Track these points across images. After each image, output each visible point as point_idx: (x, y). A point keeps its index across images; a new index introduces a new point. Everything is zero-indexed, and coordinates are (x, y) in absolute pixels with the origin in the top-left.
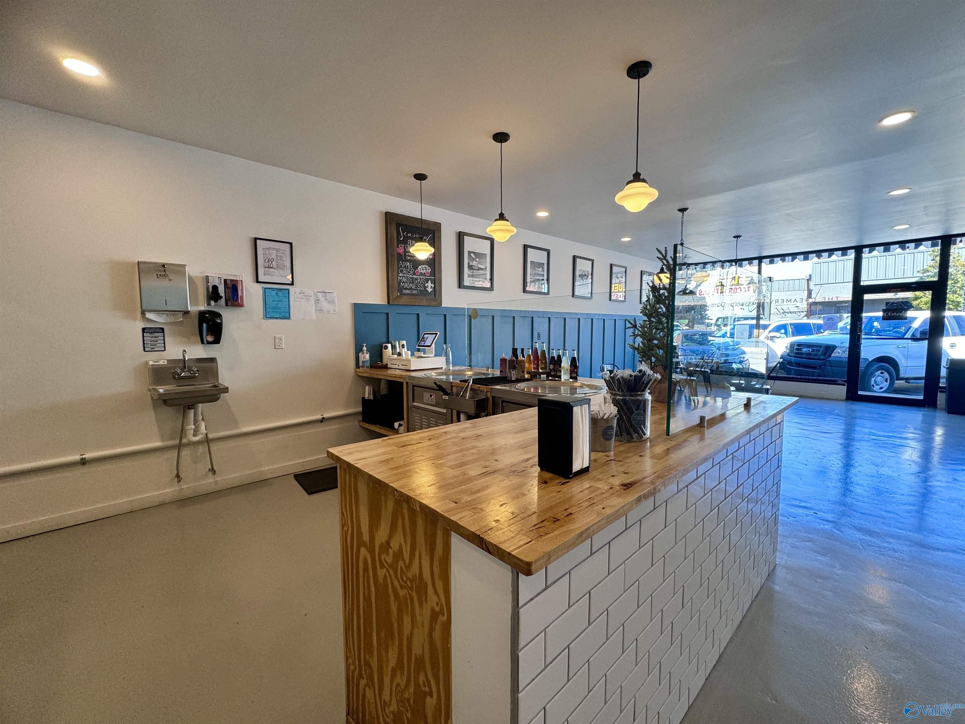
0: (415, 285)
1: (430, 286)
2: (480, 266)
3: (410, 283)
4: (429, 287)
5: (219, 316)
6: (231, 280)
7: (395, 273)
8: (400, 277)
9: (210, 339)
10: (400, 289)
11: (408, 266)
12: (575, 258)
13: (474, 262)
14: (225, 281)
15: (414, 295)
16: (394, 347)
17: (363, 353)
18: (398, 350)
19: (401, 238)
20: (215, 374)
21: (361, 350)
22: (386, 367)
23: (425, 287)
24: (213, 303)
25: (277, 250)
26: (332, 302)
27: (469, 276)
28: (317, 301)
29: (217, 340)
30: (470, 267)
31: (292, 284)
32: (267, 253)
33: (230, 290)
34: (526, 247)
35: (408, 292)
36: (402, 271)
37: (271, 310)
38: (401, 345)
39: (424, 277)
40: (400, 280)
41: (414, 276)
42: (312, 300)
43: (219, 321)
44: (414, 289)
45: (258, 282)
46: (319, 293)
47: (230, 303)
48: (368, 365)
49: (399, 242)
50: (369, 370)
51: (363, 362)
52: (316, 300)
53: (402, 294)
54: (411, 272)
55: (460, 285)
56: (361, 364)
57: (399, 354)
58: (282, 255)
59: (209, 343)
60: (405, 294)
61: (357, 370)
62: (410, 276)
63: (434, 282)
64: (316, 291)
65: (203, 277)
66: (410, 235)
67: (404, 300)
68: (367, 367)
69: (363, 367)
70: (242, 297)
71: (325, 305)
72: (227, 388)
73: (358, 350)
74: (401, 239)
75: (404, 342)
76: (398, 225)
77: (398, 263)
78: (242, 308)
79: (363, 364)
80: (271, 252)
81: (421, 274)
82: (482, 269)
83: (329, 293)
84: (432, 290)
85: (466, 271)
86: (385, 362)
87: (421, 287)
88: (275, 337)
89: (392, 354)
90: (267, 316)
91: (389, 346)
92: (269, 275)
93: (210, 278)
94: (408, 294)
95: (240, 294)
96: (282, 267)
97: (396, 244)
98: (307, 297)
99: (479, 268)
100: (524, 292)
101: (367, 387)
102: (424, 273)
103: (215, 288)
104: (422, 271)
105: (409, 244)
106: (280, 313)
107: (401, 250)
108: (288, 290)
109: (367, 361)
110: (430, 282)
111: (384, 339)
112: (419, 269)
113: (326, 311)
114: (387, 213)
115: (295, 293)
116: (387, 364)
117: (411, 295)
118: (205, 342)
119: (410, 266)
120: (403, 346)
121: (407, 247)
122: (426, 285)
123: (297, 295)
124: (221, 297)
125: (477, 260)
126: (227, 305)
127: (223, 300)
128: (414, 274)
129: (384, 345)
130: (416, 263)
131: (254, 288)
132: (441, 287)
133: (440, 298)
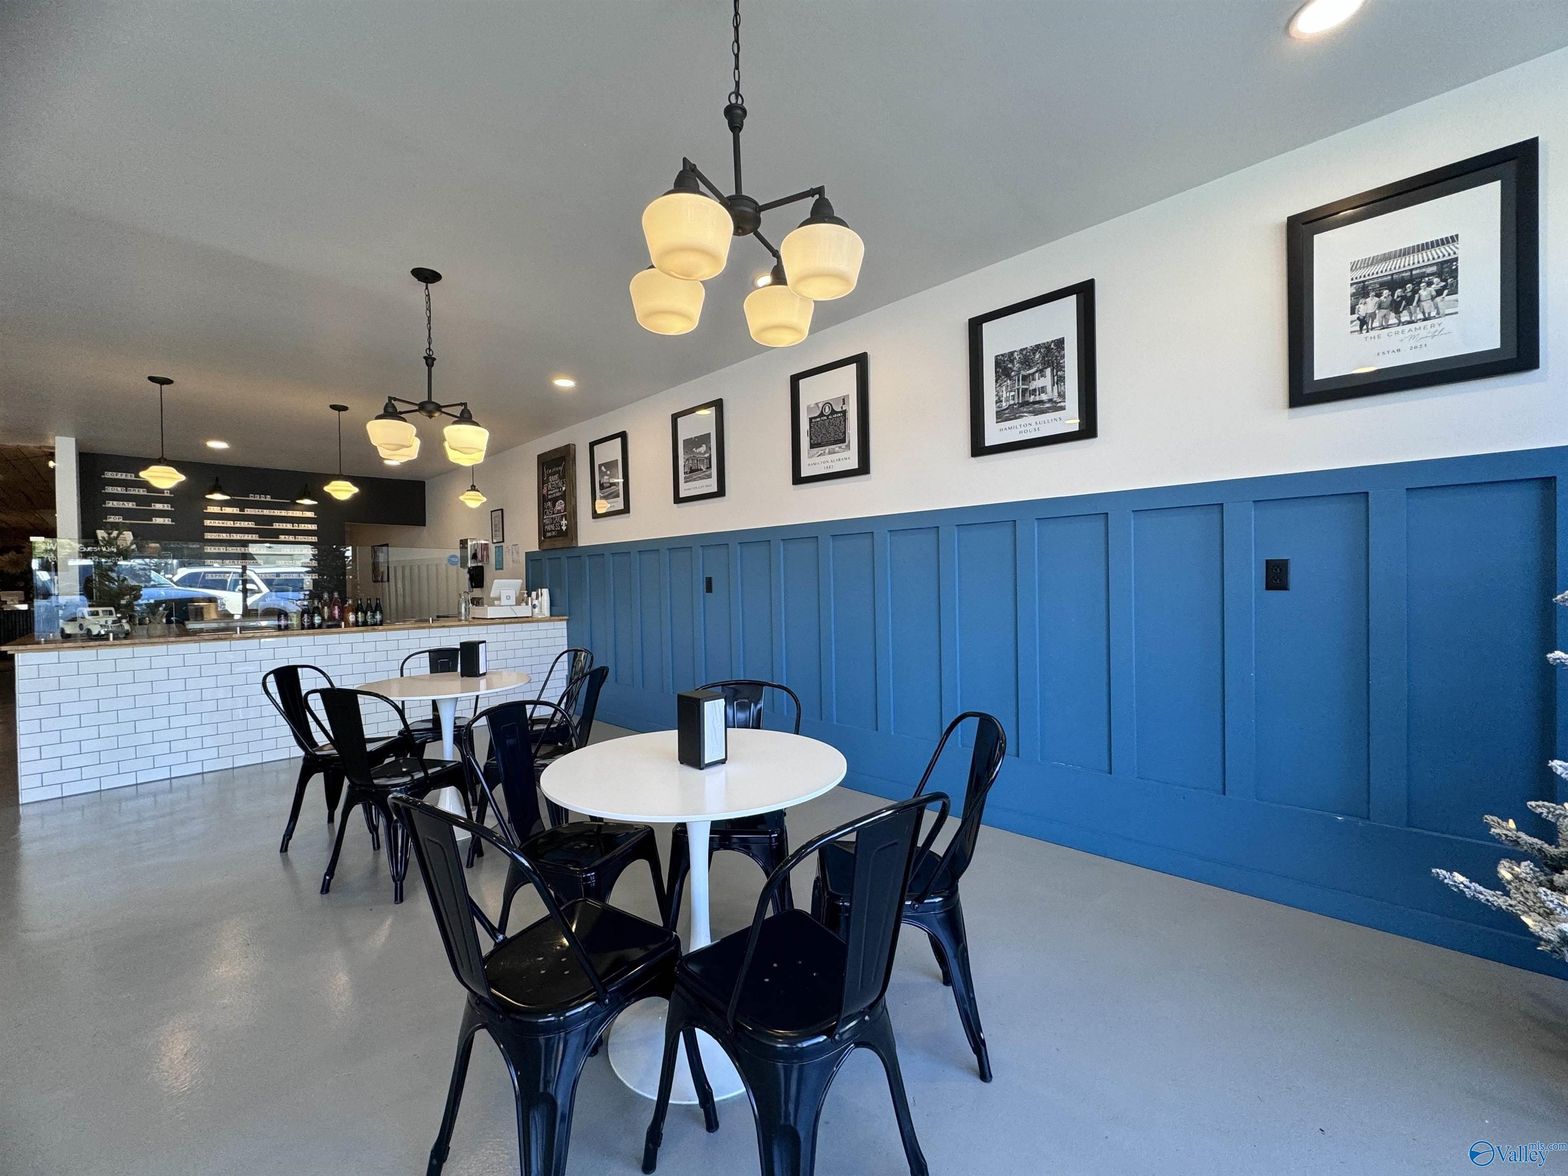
0: (554, 525)
1: (563, 524)
2: (612, 481)
3: (551, 524)
5: (483, 568)
6: (485, 544)
8: (545, 519)
10: (545, 534)
11: (549, 506)
13: (606, 476)
14: (482, 545)
19: (545, 477)
23: (561, 526)
25: (498, 517)
26: (518, 553)
27: (602, 499)
28: (512, 553)
31: (503, 541)
34: (675, 420)
35: (550, 534)
36: (546, 513)
37: (497, 563)
40: (545, 523)
44: (553, 531)
46: (513, 547)
49: (544, 482)
53: (545, 537)
55: (594, 514)
58: (500, 520)
60: (548, 538)
63: (566, 518)
64: (512, 544)
66: (550, 471)
67: (547, 545)
71: (515, 556)
76: (543, 465)
77: (544, 505)
80: (496, 519)
83: (516, 545)
84: (565, 527)
85: (598, 492)
87: (558, 527)
90: (496, 568)
96: (500, 530)
98: (509, 551)
99: (611, 484)
106: (500, 565)
107: (545, 490)
108: (502, 546)
113: (516, 561)
114: (539, 456)
122: (561, 523)
123: (505, 550)
125: (609, 472)
130: (554, 501)
131: (492, 548)
132: (576, 523)
133: (575, 536)
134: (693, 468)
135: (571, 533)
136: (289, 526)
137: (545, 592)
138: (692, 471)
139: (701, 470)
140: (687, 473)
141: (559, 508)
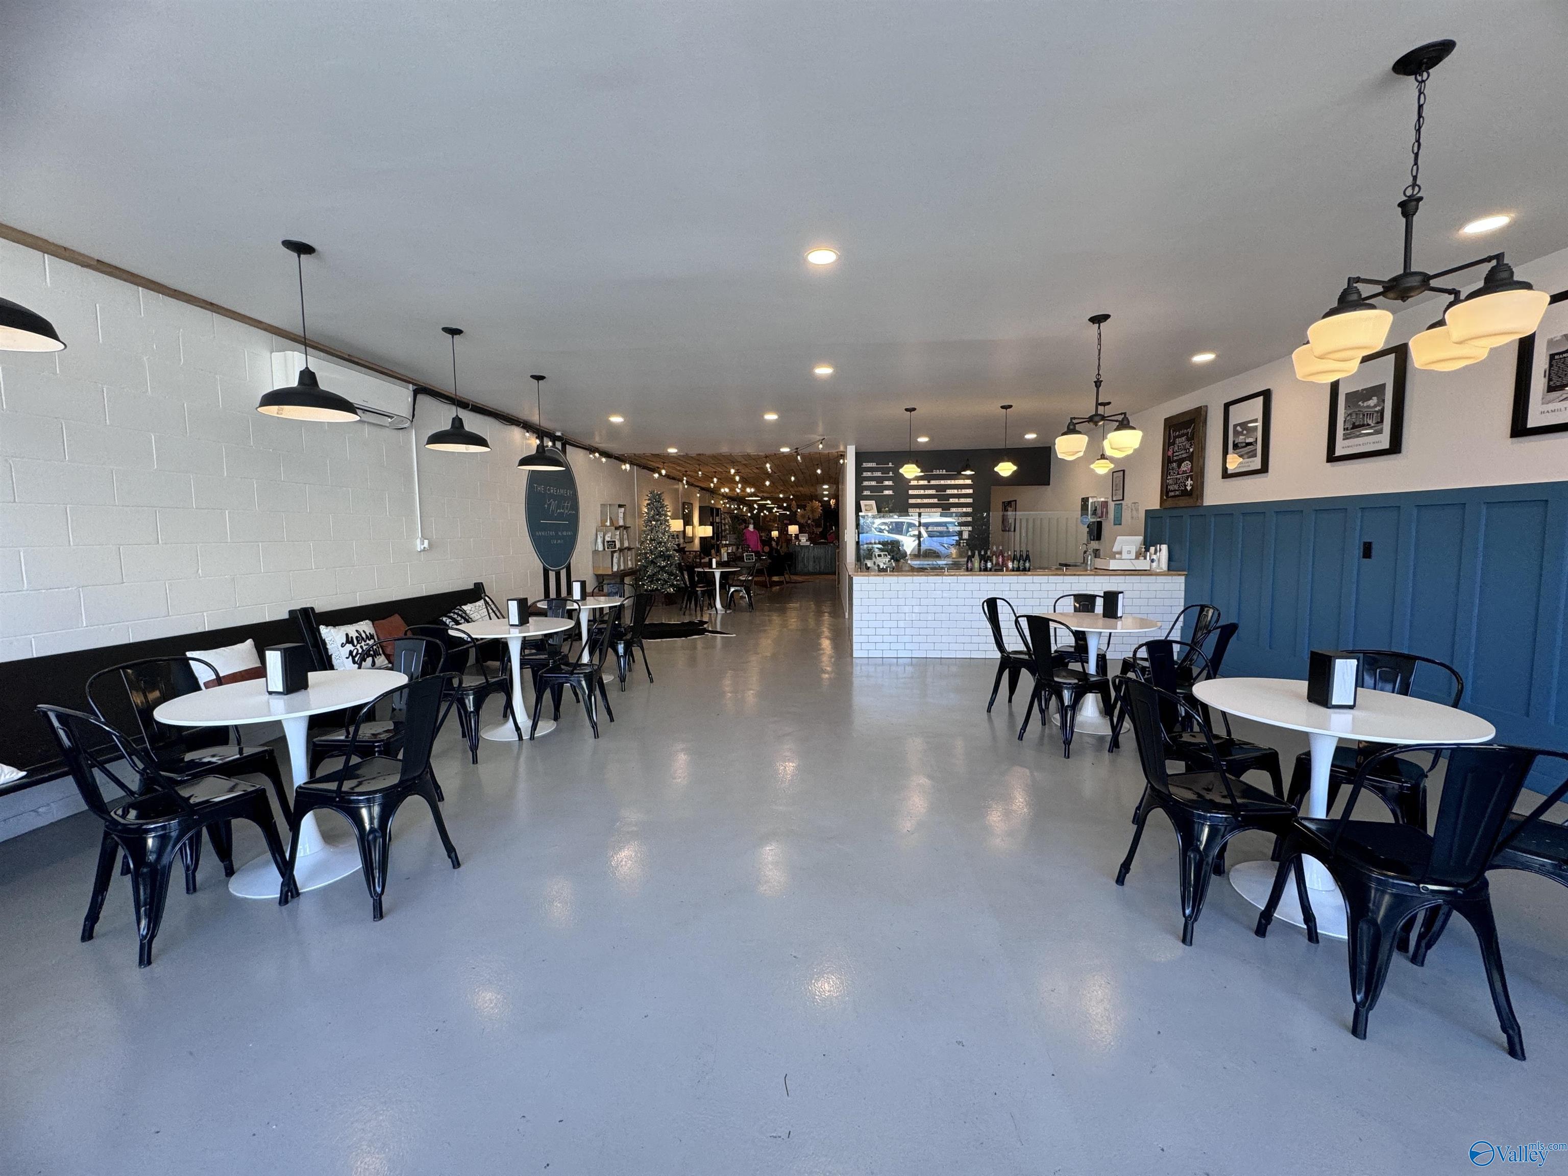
0: (1178, 485)
2: (1248, 440)
3: (1174, 484)
4: (1189, 485)
7: (1165, 477)
8: (1168, 480)
10: (1167, 493)
11: (1174, 467)
13: (1241, 437)
15: (1178, 496)
19: (1171, 440)
23: (1186, 486)
25: (1119, 477)
26: (1137, 510)
28: (1132, 510)
30: (1236, 446)
31: (1123, 499)
32: (1116, 480)
35: (1172, 494)
36: (1170, 473)
39: (1185, 475)
40: (1168, 483)
41: (1178, 476)
44: (1177, 490)
45: (1113, 500)
46: (1132, 504)
49: (1170, 445)
53: (1167, 497)
54: (1176, 472)
55: (1224, 473)
58: (1121, 480)
60: (1170, 497)
62: (1175, 477)
63: (1192, 478)
66: (1177, 433)
67: (1169, 503)
71: (1134, 513)
76: (1170, 428)
77: (1168, 467)
82: (1251, 444)
83: (1137, 503)
84: (1191, 487)
87: (1182, 486)
90: (1114, 524)
92: (1116, 495)
96: (1120, 488)
97: (1167, 447)
98: (1128, 508)
99: (1246, 443)
105: (1176, 443)
107: (1170, 452)
108: (1121, 504)
112: (1181, 467)
113: (1135, 518)
114: (1166, 420)
121: (1174, 447)
122: (1186, 483)
123: (1125, 507)
125: (1245, 432)
128: (1178, 474)
130: (1180, 462)
131: (1112, 505)
132: (1203, 483)
133: (1201, 496)
134: (1356, 424)
135: (1197, 492)
136: (955, 492)
137: (1164, 548)
138: (1354, 427)
139: (1368, 425)
140: (1347, 429)
141: (1184, 469)
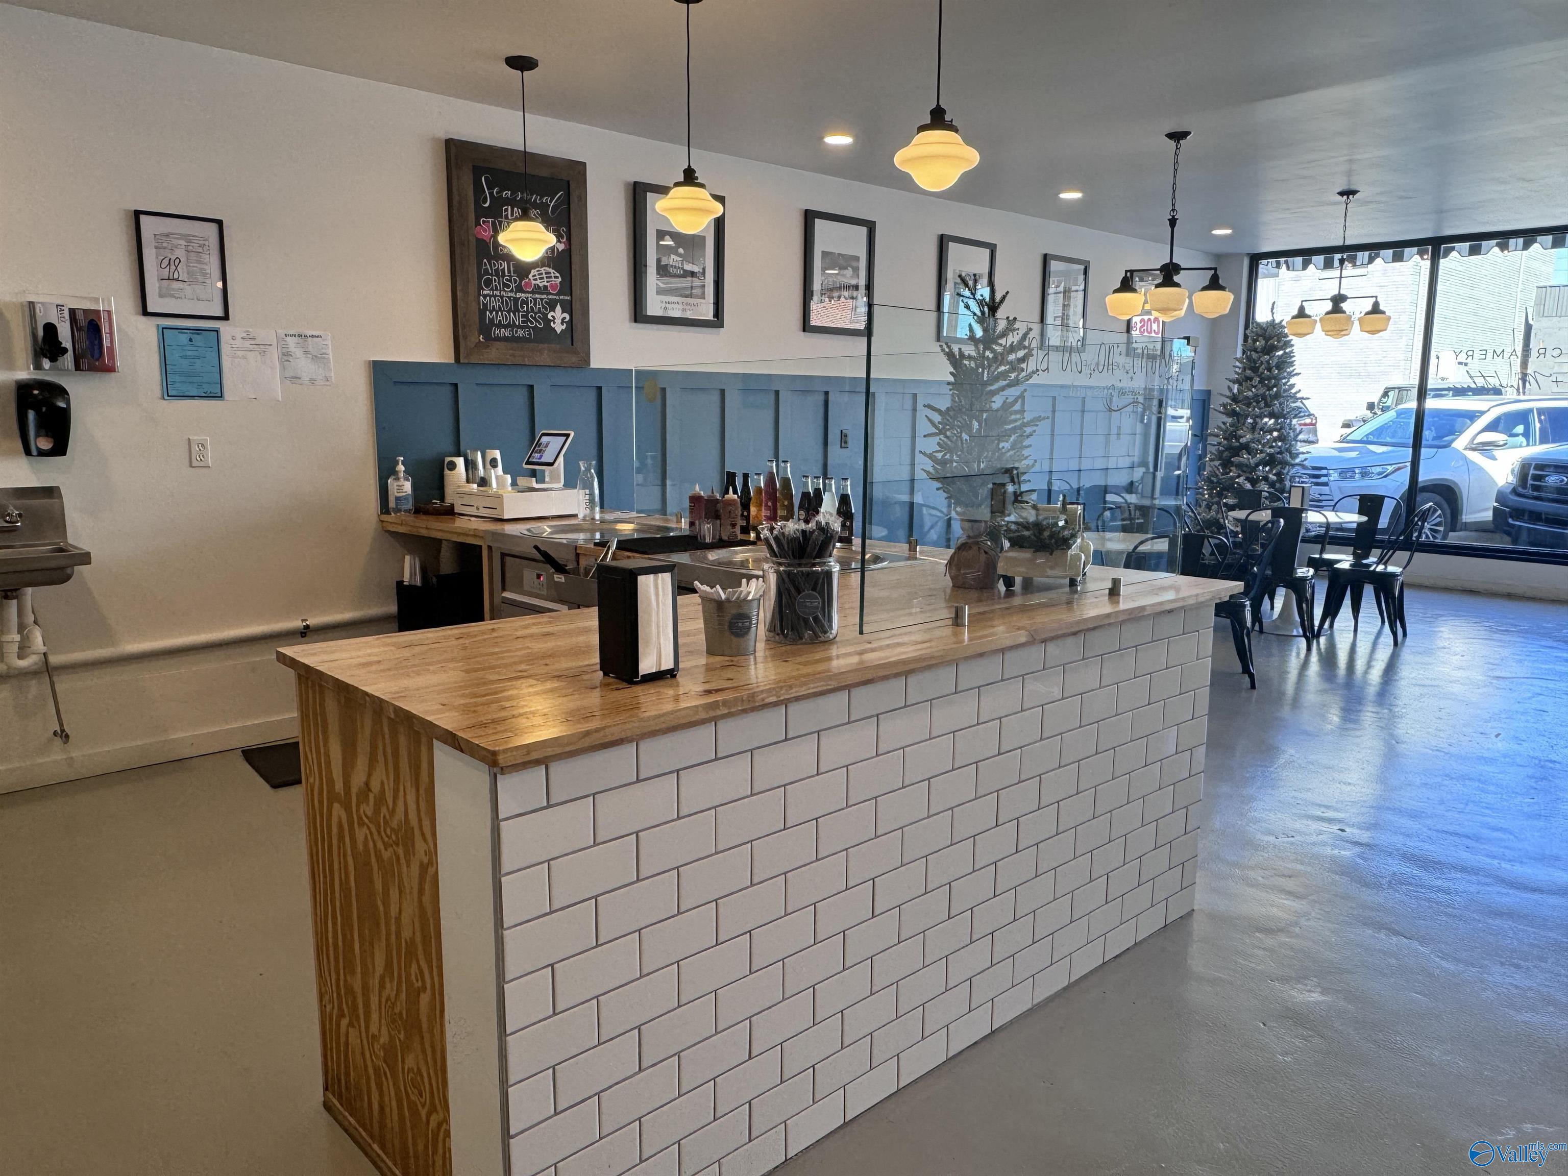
0: (523, 316)
1: (558, 319)
2: (688, 267)
3: (509, 312)
4: (558, 321)
5: (62, 392)
6: (85, 311)
7: (472, 288)
8: (485, 296)
9: (45, 444)
10: (485, 328)
11: (503, 270)
12: (943, 242)
13: (673, 256)
14: (72, 312)
15: (520, 340)
16: (470, 465)
17: (398, 479)
18: (481, 472)
19: (485, 203)
20: (58, 523)
21: (393, 472)
22: (450, 512)
23: (547, 322)
24: (46, 364)
25: (187, 238)
26: (319, 358)
27: (660, 292)
28: (286, 356)
29: (60, 449)
30: (663, 270)
31: (226, 317)
32: (165, 245)
33: (84, 335)
34: (809, 217)
35: (505, 333)
36: (488, 283)
37: (177, 378)
38: (488, 459)
39: (543, 297)
40: (485, 305)
41: (519, 295)
42: (274, 354)
43: (62, 405)
44: (519, 327)
45: (145, 313)
46: (288, 339)
47: (84, 363)
48: (410, 505)
49: (481, 213)
50: (410, 519)
51: (397, 499)
52: (283, 354)
53: (488, 338)
54: (513, 285)
55: (638, 314)
56: (392, 504)
57: (483, 482)
58: (200, 250)
59: (42, 453)
60: (498, 339)
61: (385, 517)
62: (510, 294)
63: (568, 308)
64: (281, 332)
65: (22, 305)
66: (507, 194)
67: (494, 353)
68: (408, 511)
69: (397, 510)
70: (111, 349)
71: (304, 366)
72: (88, 555)
73: (386, 471)
74: (487, 205)
75: (497, 454)
76: (477, 172)
77: (479, 264)
78: (113, 374)
79: (397, 504)
80: (175, 242)
81: (538, 290)
82: (693, 274)
83: (312, 336)
84: (564, 327)
85: (652, 279)
86: (449, 500)
87: (537, 321)
88: (189, 439)
89: (468, 481)
90: (168, 394)
91: (460, 462)
92: (173, 296)
93: (38, 307)
94: (505, 339)
95: (106, 343)
96: (200, 278)
97: (472, 216)
98: (262, 348)
99: (685, 271)
100: (804, 330)
101: (408, 558)
102: (546, 287)
103: (50, 329)
104: (538, 282)
105: (507, 217)
106: (200, 385)
107: (485, 231)
108: (217, 331)
109: (406, 498)
110: (558, 308)
111: (448, 445)
112: (530, 276)
113: (306, 378)
114: (450, 144)
115: (234, 338)
116: (452, 506)
117: (513, 339)
118: (34, 452)
119: (509, 271)
120: (494, 464)
121: (500, 223)
122: (550, 317)
123: (238, 343)
124: (65, 350)
125: (681, 251)
126: (78, 368)
127: (69, 356)
128: (520, 289)
129: (448, 459)
131: (142, 330)
132: (587, 321)
133: (586, 347)
135: (577, 339)
141: (540, 284)
